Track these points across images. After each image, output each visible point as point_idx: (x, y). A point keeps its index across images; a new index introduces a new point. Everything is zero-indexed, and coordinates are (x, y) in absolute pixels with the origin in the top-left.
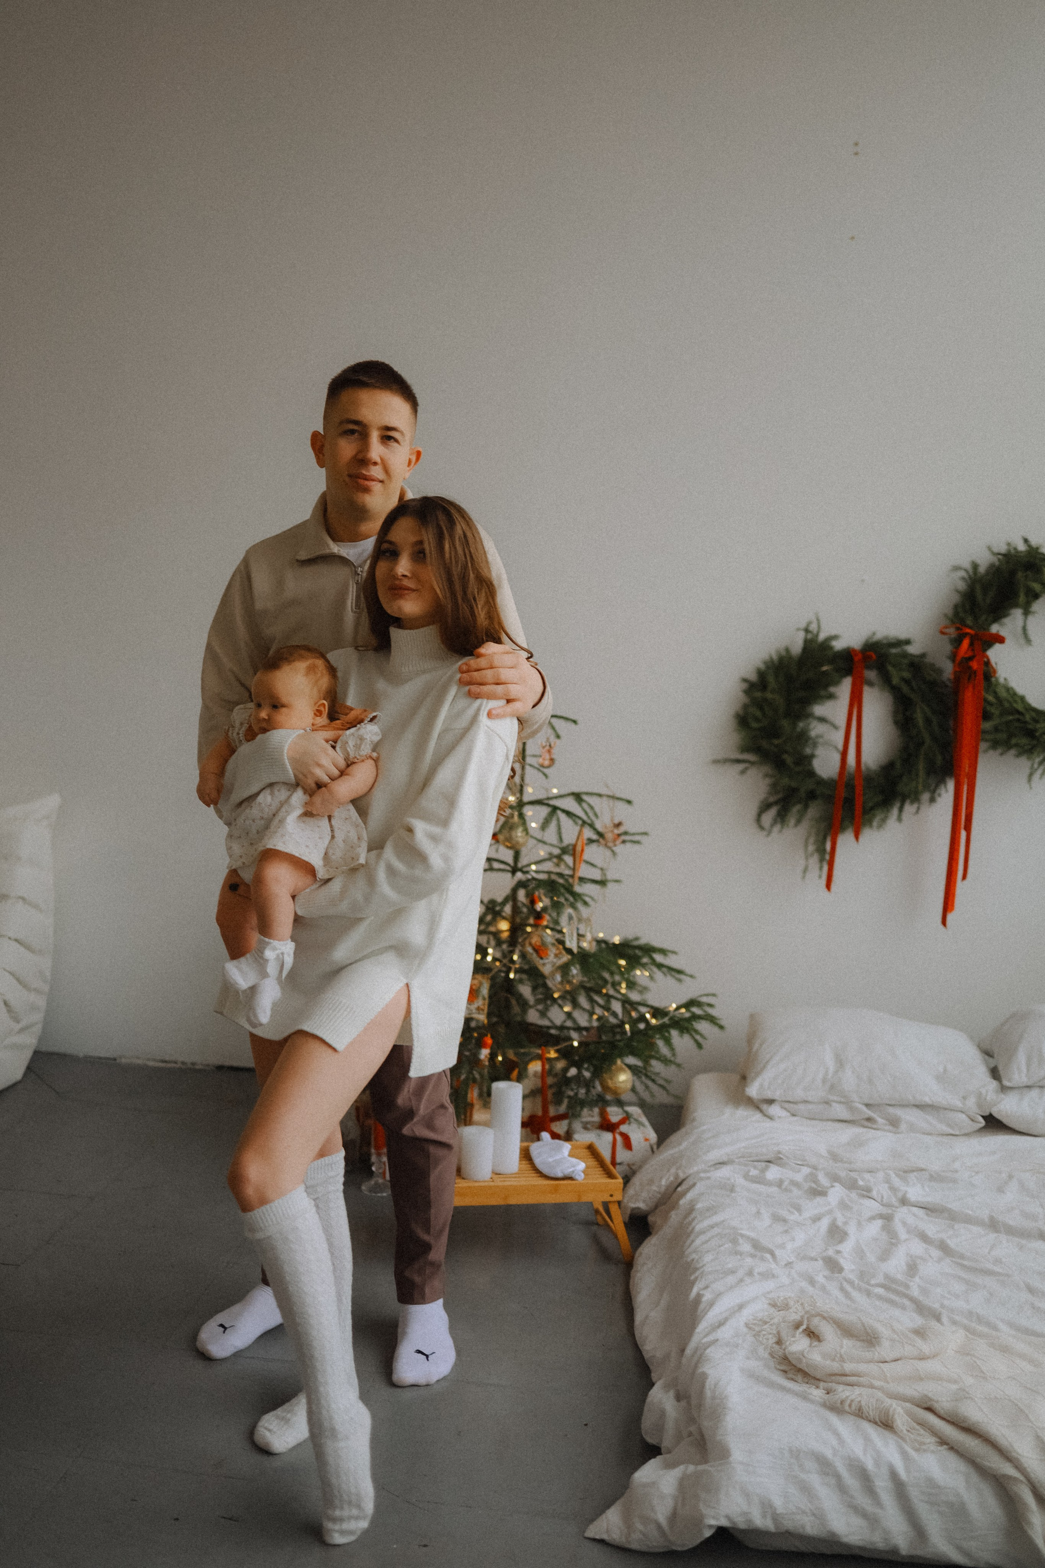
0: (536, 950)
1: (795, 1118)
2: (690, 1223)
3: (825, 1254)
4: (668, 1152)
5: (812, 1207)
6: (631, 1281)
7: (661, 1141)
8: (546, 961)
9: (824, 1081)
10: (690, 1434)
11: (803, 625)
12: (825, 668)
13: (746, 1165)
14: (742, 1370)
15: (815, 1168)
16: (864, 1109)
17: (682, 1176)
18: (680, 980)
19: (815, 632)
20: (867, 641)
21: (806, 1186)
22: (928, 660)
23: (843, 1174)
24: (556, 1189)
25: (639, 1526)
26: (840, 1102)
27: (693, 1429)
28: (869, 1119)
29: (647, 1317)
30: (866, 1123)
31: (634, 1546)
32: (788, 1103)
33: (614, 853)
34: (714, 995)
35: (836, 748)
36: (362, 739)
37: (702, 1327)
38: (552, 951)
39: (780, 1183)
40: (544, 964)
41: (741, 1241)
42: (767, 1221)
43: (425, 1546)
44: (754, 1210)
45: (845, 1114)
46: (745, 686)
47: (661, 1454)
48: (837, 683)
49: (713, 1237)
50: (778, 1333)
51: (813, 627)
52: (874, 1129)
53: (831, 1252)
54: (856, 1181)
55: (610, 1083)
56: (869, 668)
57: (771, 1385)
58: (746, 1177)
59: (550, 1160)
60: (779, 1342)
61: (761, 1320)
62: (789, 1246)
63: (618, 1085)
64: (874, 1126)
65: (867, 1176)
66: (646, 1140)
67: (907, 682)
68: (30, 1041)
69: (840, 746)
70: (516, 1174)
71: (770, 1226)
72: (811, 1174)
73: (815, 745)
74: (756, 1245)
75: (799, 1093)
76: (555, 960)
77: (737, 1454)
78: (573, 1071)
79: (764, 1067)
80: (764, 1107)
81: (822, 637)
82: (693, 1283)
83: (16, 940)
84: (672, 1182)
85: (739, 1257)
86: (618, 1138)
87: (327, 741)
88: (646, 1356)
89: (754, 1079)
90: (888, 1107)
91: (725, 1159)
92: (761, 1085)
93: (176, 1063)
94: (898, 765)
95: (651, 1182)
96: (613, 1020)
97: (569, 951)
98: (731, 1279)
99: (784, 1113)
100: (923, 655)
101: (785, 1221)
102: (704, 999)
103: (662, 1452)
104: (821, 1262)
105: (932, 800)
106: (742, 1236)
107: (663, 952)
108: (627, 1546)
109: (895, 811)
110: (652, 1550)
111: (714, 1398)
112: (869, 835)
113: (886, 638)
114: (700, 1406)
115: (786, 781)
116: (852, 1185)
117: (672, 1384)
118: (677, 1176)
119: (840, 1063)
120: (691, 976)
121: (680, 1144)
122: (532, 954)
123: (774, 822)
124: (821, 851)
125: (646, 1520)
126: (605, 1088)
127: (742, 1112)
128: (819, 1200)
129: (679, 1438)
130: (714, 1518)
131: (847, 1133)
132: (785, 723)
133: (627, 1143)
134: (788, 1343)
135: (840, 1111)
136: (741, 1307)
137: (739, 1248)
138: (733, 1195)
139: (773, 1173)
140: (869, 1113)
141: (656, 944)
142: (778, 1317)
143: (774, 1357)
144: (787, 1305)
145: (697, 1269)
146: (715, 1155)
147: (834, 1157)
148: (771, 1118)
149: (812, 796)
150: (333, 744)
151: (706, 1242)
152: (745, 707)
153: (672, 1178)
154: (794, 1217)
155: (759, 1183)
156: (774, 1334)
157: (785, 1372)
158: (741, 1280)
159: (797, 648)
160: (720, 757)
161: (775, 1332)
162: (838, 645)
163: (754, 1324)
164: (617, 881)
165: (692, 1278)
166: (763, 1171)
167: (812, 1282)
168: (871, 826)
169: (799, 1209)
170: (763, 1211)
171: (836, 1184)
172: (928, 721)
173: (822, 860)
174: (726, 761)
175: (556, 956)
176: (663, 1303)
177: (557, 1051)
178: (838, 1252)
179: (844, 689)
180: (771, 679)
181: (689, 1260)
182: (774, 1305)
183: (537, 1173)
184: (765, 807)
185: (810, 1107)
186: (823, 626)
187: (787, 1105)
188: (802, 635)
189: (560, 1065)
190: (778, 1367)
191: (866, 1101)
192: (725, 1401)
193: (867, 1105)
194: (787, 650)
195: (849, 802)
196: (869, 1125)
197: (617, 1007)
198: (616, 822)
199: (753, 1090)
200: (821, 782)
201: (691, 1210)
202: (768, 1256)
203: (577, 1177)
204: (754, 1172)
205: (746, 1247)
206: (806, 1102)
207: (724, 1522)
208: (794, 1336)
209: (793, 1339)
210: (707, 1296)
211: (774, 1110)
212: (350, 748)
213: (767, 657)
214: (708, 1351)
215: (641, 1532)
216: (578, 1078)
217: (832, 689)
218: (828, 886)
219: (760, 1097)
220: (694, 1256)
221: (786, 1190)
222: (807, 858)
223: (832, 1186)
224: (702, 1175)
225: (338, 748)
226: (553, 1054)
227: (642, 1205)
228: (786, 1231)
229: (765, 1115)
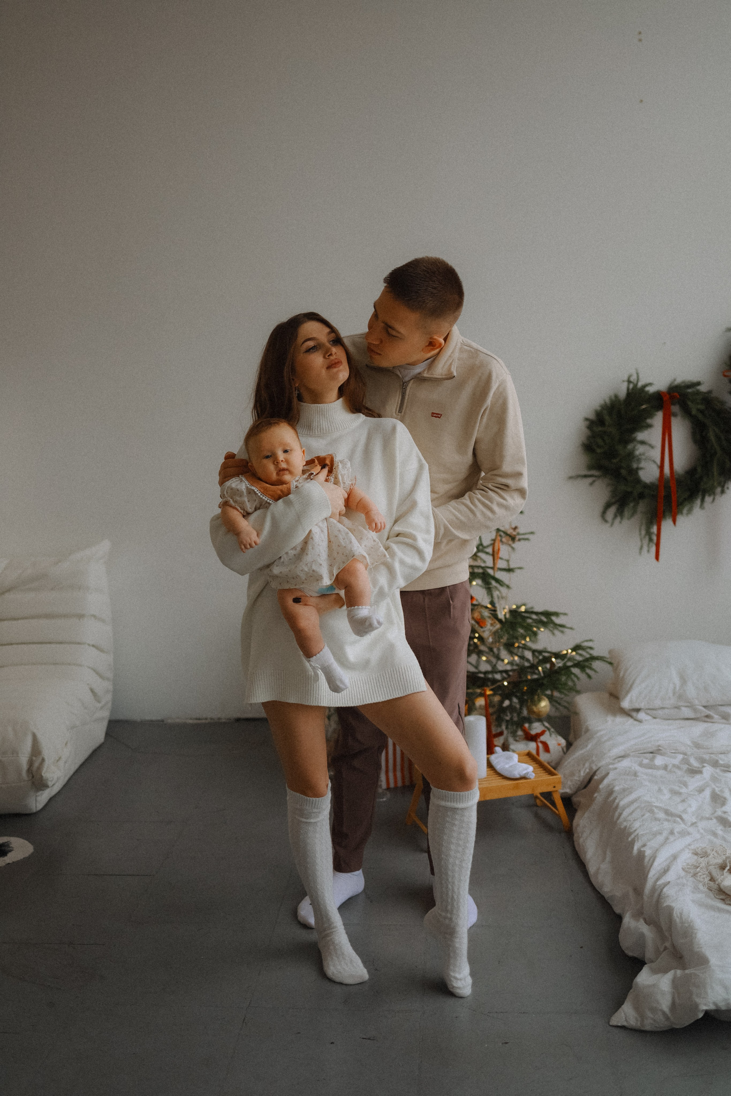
0: (478, 623)
1: (655, 720)
2: (614, 801)
3: (716, 815)
4: (578, 753)
5: (694, 782)
6: (576, 843)
7: (569, 745)
8: (485, 629)
9: (674, 693)
10: (666, 948)
11: (626, 378)
12: (644, 407)
13: (639, 757)
14: (693, 901)
15: (685, 754)
16: (703, 709)
17: (595, 768)
18: (562, 632)
19: (635, 382)
20: (671, 385)
21: (685, 767)
22: (714, 395)
23: (707, 757)
24: (517, 787)
25: (649, 1014)
26: (687, 707)
27: (668, 944)
28: (707, 716)
29: (598, 869)
30: (706, 719)
31: (648, 1028)
32: (650, 710)
33: (513, 548)
34: (591, 640)
35: (654, 462)
37: (652, 874)
38: (489, 622)
39: (665, 767)
40: (484, 631)
41: (656, 810)
42: (667, 795)
43: (506, 1043)
44: (656, 787)
45: (692, 715)
46: (587, 423)
47: (646, 964)
48: (651, 416)
49: (636, 809)
50: (710, 873)
51: (633, 378)
52: (713, 722)
53: (719, 813)
54: (717, 761)
55: (535, 709)
56: (674, 404)
57: (720, 910)
58: (641, 765)
59: (507, 766)
60: (712, 879)
61: (692, 865)
62: (690, 810)
63: (540, 710)
64: (713, 721)
65: (722, 756)
66: (559, 745)
67: (702, 412)
68: (106, 714)
69: (658, 461)
70: (485, 778)
71: (670, 798)
72: (683, 759)
73: (639, 460)
74: (667, 812)
75: (658, 703)
76: (491, 628)
77: (714, 960)
78: (507, 703)
79: (631, 686)
80: (634, 714)
81: (640, 384)
82: (633, 843)
83: (93, 646)
84: (588, 773)
85: (658, 822)
86: (540, 745)
88: (606, 896)
89: (625, 697)
90: (720, 707)
91: (623, 754)
92: (631, 701)
93: (206, 719)
94: (699, 469)
95: (572, 774)
96: (527, 664)
97: (500, 621)
98: (660, 839)
99: (648, 718)
100: (710, 392)
101: (680, 794)
102: (586, 644)
103: (646, 962)
104: (715, 821)
105: (723, 492)
106: (656, 807)
107: (556, 614)
108: (642, 1029)
109: (698, 502)
110: (659, 1030)
111: (682, 923)
112: (681, 519)
113: (683, 382)
114: (670, 929)
115: (622, 487)
116: (715, 764)
117: (639, 914)
118: (591, 768)
119: (684, 681)
120: (571, 628)
121: (587, 746)
122: (475, 625)
123: (615, 516)
124: (649, 533)
125: (654, 1010)
126: (530, 711)
127: (620, 719)
128: (698, 777)
129: (658, 953)
130: (705, 1005)
131: (699, 729)
132: (619, 448)
133: (546, 748)
134: (719, 880)
135: (687, 712)
136: (675, 857)
137: (657, 816)
138: (638, 778)
139: (659, 761)
140: (707, 712)
141: (552, 609)
142: (703, 862)
143: (711, 891)
144: (706, 853)
145: (630, 834)
146: (616, 751)
147: (697, 745)
148: (640, 721)
149: (641, 496)
151: (631, 814)
152: (589, 438)
153: (588, 770)
154: (684, 790)
155: (651, 768)
156: (707, 874)
157: (723, 900)
158: (667, 839)
159: (622, 393)
160: (574, 474)
161: (707, 873)
162: (651, 389)
163: (689, 868)
164: (520, 568)
165: (630, 839)
166: (652, 759)
167: (715, 834)
168: (682, 513)
169: (685, 785)
170: (663, 788)
171: (705, 765)
172: (718, 438)
173: (651, 540)
174: (578, 476)
175: (492, 625)
176: (608, 859)
177: (491, 690)
178: (725, 812)
179: (657, 420)
180: (607, 418)
181: (622, 827)
182: (696, 854)
183: (499, 776)
184: (608, 506)
185: (666, 711)
186: (641, 376)
187: (649, 711)
188: (625, 385)
189: (497, 699)
190: (717, 897)
191: (705, 704)
192: (692, 924)
193: (705, 707)
194: (616, 396)
195: (668, 498)
196: (708, 720)
197: (528, 655)
198: (513, 526)
199: (626, 704)
200: (646, 486)
201: (611, 792)
202: (678, 819)
203: (531, 777)
204: (646, 761)
205: (661, 815)
206: (663, 708)
207: (712, 1007)
208: (723, 875)
209: (722, 877)
210: (648, 852)
211: (641, 715)
213: (602, 402)
214: (665, 890)
215: (652, 1019)
216: (511, 707)
217: (649, 421)
218: (657, 558)
219: (631, 708)
220: (625, 824)
221: (670, 771)
222: (641, 540)
223: (704, 767)
224: (611, 766)
226: (489, 692)
227: (568, 791)
228: (683, 801)
229: (636, 720)
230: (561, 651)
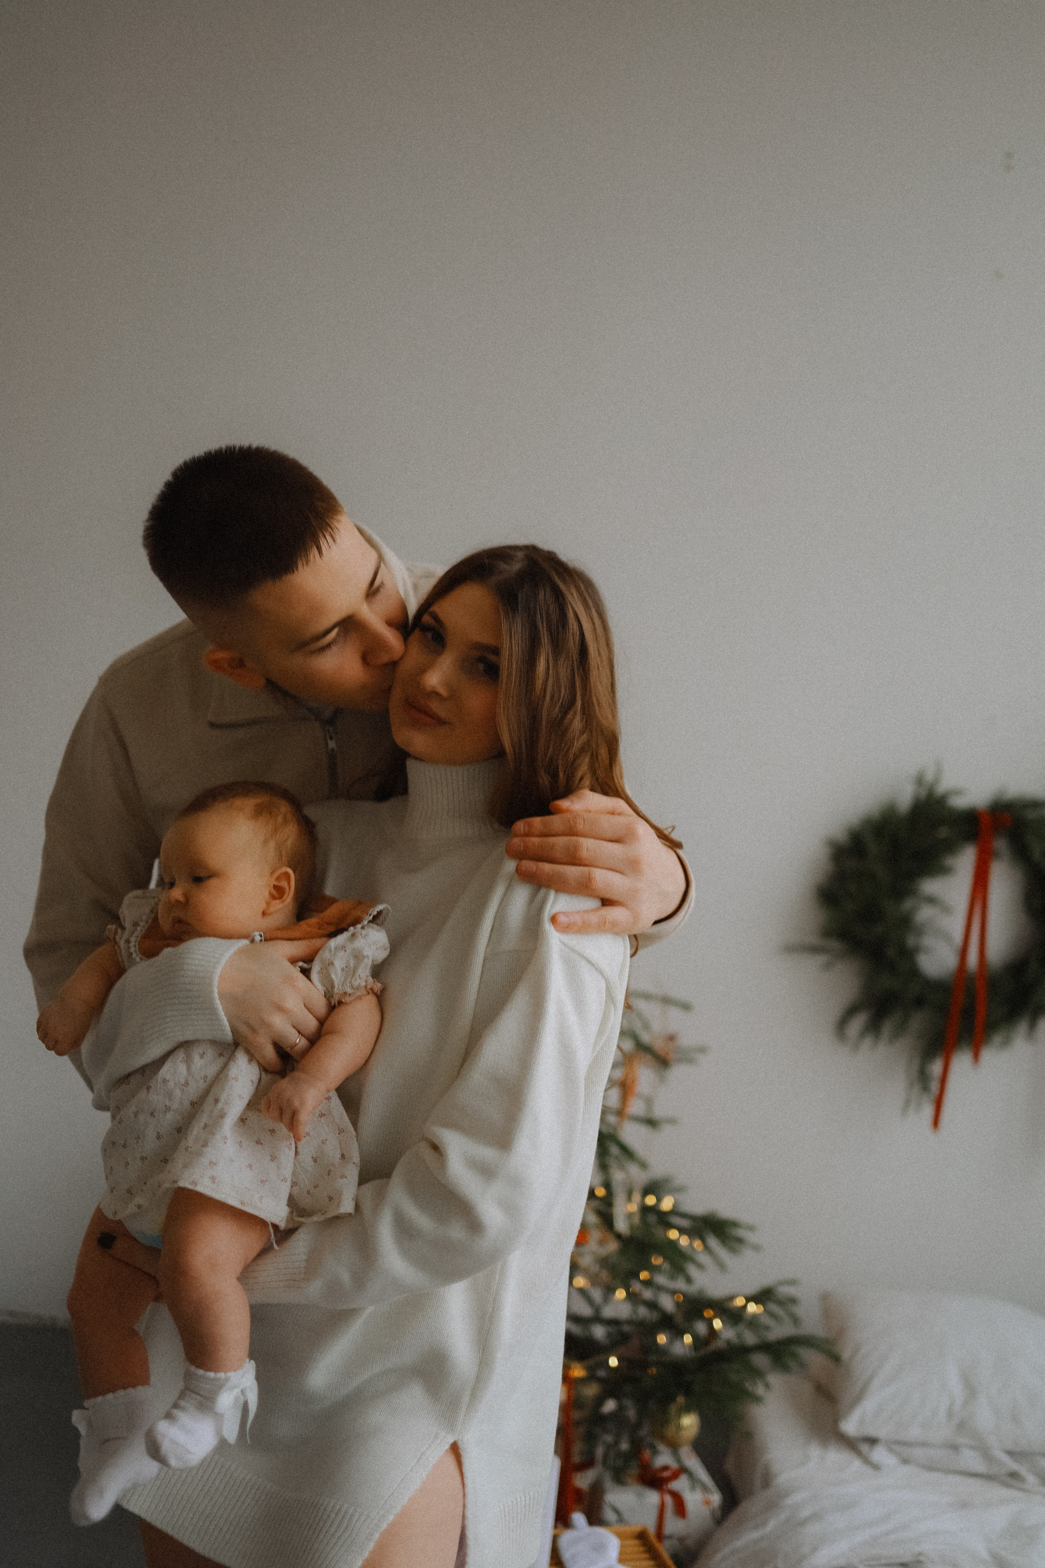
1: (906, 1468)
4: (744, 1533)
7: (728, 1507)
9: (950, 1414)
11: (914, 775)
12: (941, 833)
16: (1007, 1459)
19: (931, 784)
26: (972, 1448)
28: (1014, 1475)
30: (1009, 1480)
32: (898, 1446)
33: (662, 1080)
34: (795, 1282)
35: (951, 940)
36: (358, 957)
38: (595, 1235)
45: (982, 1467)
46: (830, 849)
48: (953, 851)
52: (1022, 1490)
55: (669, 1427)
56: (998, 836)
63: (679, 1430)
64: (1023, 1486)
66: (706, 1502)
69: (958, 939)
73: (920, 934)
75: (914, 1433)
76: (598, 1248)
78: (610, 1405)
79: (865, 1388)
80: (864, 1448)
81: (940, 790)
87: (293, 961)
89: (849, 1409)
90: (1040, 1458)
92: (862, 1421)
94: (1033, 964)
97: (619, 1236)
99: (892, 1458)
102: (783, 1291)
109: (1024, 1026)
112: (988, 1055)
115: (884, 981)
119: (971, 1391)
123: (862, 1034)
124: (923, 1076)
127: (835, 1456)
132: (887, 903)
133: (680, 1508)
135: (971, 1460)
140: (1014, 1466)
148: (876, 1467)
149: (919, 1002)
150: (305, 966)
152: (831, 878)
159: (905, 802)
160: (793, 942)
162: (959, 803)
168: (991, 1043)
173: (927, 1089)
174: (802, 948)
175: (600, 1242)
177: (587, 1368)
179: (965, 861)
184: (850, 1012)
185: (929, 1452)
186: (943, 774)
187: (897, 1448)
188: (912, 787)
191: (1010, 1449)
193: (1010, 1453)
195: (969, 1013)
196: (1015, 1483)
198: (668, 1034)
199: (850, 1426)
200: (928, 983)
206: (924, 1444)
211: (879, 1454)
212: (336, 974)
213: (863, 814)
216: (617, 1416)
217: (948, 861)
218: (935, 1124)
219: (860, 1434)
222: (908, 1088)
225: (314, 975)
226: (577, 1373)
229: (867, 1461)
230: (732, 1298)
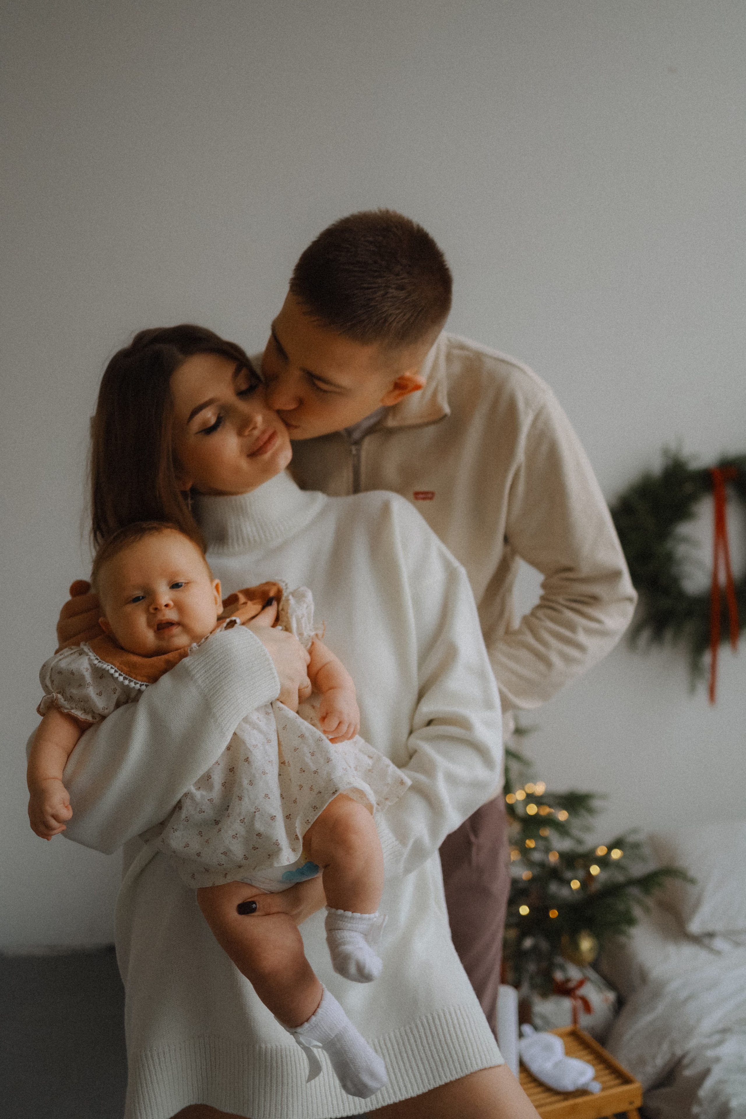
1: (737, 950)
7: (622, 1002)
11: (661, 448)
12: (687, 489)
17: (679, 1053)
32: (731, 935)
35: (704, 567)
48: (695, 501)
51: (673, 447)
55: (573, 951)
56: (727, 485)
59: (549, 1066)
63: (582, 955)
66: (605, 1000)
69: (711, 564)
73: (682, 565)
75: (741, 924)
79: (700, 900)
80: (706, 941)
81: (681, 458)
84: (671, 1062)
86: (578, 1003)
89: (692, 917)
91: (722, 1025)
92: (703, 922)
95: (643, 1061)
99: (725, 944)
112: (743, 644)
118: (675, 1054)
121: (655, 1007)
123: (649, 643)
124: (698, 666)
132: (656, 544)
133: (587, 1007)
146: (710, 1021)
149: (686, 615)
153: (669, 1057)
159: (657, 470)
162: (696, 465)
168: (744, 637)
179: (707, 507)
180: (637, 505)
184: (636, 629)
186: (682, 446)
188: (661, 458)
194: (648, 473)
195: (724, 615)
199: (695, 927)
200: (691, 600)
203: (594, 1089)
211: (718, 943)
213: (631, 482)
217: (693, 509)
218: (712, 700)
219: (702, 932)
229: (711, 950)
